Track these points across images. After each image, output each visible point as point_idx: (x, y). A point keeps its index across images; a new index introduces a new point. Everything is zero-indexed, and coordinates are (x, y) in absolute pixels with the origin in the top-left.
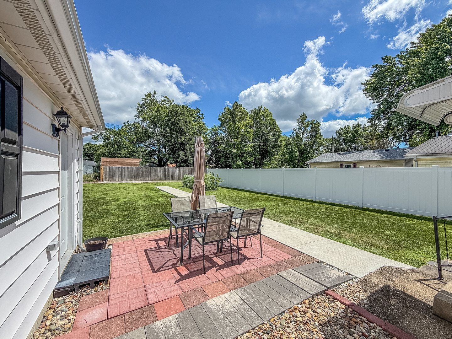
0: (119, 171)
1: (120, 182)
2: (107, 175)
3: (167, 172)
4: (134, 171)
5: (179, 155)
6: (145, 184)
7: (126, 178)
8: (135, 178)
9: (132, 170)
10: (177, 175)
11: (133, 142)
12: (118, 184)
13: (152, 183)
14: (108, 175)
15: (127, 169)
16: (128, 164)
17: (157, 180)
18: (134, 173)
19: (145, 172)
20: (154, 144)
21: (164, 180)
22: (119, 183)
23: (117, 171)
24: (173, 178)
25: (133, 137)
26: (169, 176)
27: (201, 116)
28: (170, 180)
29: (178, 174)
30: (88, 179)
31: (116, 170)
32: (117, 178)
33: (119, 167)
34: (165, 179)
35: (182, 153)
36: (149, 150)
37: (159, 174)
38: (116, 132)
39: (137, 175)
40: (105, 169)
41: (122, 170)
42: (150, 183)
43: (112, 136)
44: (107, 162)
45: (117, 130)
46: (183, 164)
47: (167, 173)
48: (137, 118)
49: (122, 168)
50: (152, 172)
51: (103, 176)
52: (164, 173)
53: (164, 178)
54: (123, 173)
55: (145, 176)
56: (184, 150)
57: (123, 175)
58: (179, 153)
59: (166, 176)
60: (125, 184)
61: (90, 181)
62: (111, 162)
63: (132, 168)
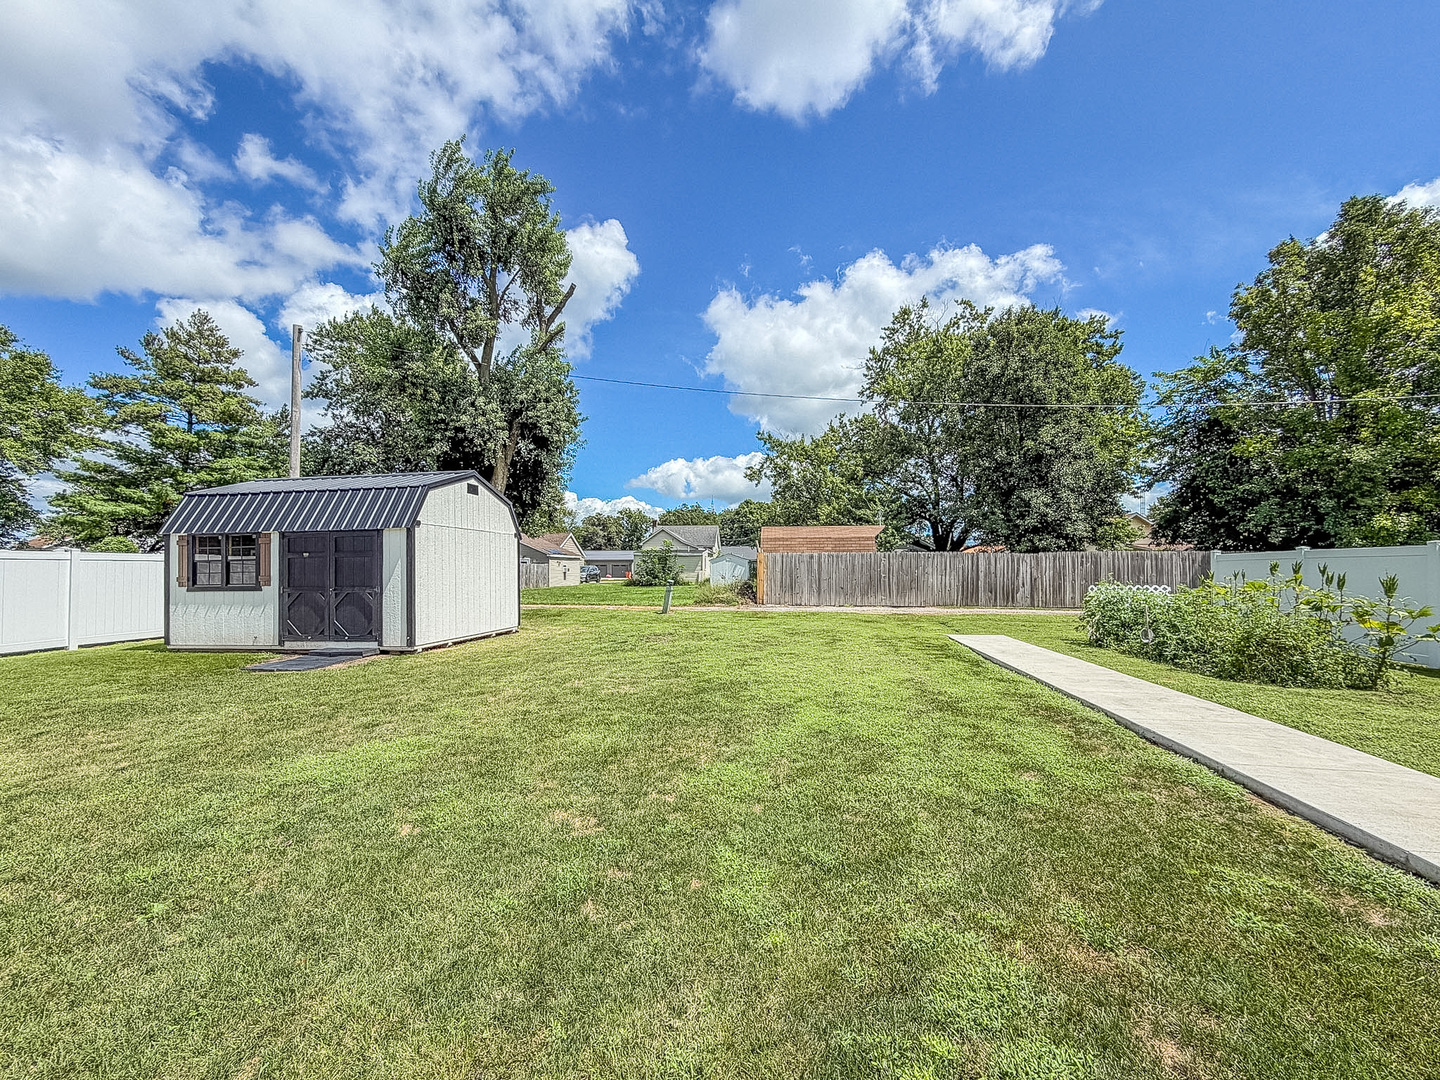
0: (810, 571)
1: (814, 609)
2: (775, 582)
3: (981, 575)
4: (857, 568)
5: (1027, 504)
6: (904, 621)
7: (833, 597)
8: (864, 594)
9: (854, 565)
10: (1028, 587)
11: (852, 478)
12: (806, 616)
13: (930, 618)
14: (779, 583)
15: (837, 563)
16: (841, 544)
17: (945, 605)
18: (858, 575)
19: (898, 572)
20: (920, 479)
21: (972, 606)
22: (813, 614)
23: (804, 567)
24: (1009, 598)
25: (854, 464)
26: (992, 590)
27: (1107, 344)
28: (995, 606)
29: (1033, 581)
30: (725, 595)
31: (802, 565)
32: (806, 596)
33: (812, 557)
34: (977, 601)
35: (1038, 498)
36: (903, 500)
37: (952, 581)
38: (805, 451)
39: (871, 586)
40: (770, 564)
41: (820, 565)
42: (919, 618)
43: (795, 465)
44: (776, 539)
45: (808, 443)
46: (1048, 540)
47: (985, 576)
48: (865, 398)
49: (820, 557)
50: (925, 573)
51: (763, 586)
52: (972, 578)
53: (969, 595)
54: (824, 576)
55: (898, 589)
56: (1043, 482)
57: (824, 585)
58: (1026, 495)
59: (981, 589)
60: (831, 616)
61: (728, 602)
62: (787, 540)
63: (854, 557)
